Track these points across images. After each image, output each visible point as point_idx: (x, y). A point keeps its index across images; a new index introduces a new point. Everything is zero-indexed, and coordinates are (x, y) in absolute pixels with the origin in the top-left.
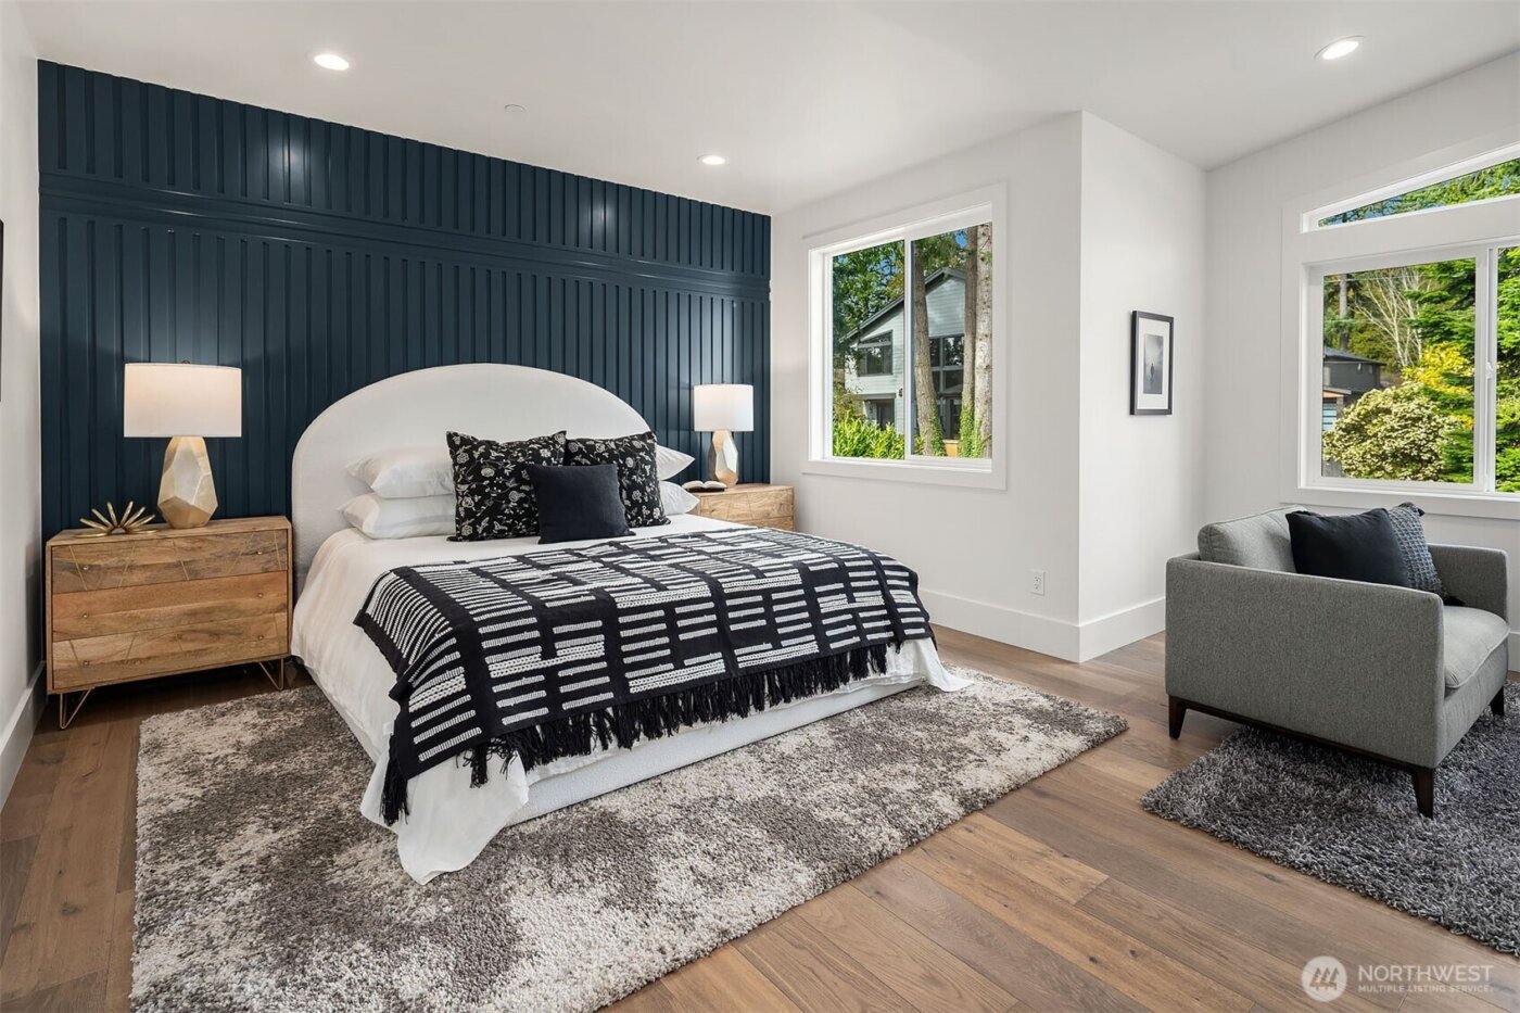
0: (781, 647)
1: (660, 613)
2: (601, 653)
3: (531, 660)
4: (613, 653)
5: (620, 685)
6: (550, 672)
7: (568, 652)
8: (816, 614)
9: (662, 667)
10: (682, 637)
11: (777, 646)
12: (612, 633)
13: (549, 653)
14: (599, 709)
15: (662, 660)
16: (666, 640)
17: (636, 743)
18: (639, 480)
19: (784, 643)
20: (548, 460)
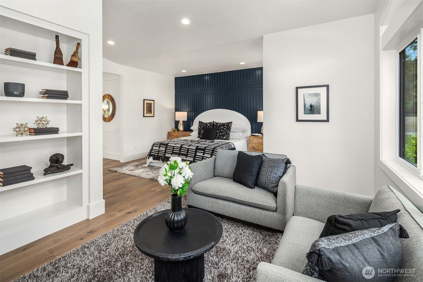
0: (187, 158)
1: (172, 147)
2: (164, 150)
3: (157, 148)
4: (166, 151)
5: (165, 155)
6: (159, 150)
7: (161, 149)
8: (195, 155)
9: (169, 154)
10: (174, 151)
11: (186, 157)
12: (166, 148)
13: (159, 148)
14: (162, 156)
15: (170, 153)
16: (172, 151)
17: (164, 162)
18: (222, 131)
19: (188, 157)
20: (209, 126)
